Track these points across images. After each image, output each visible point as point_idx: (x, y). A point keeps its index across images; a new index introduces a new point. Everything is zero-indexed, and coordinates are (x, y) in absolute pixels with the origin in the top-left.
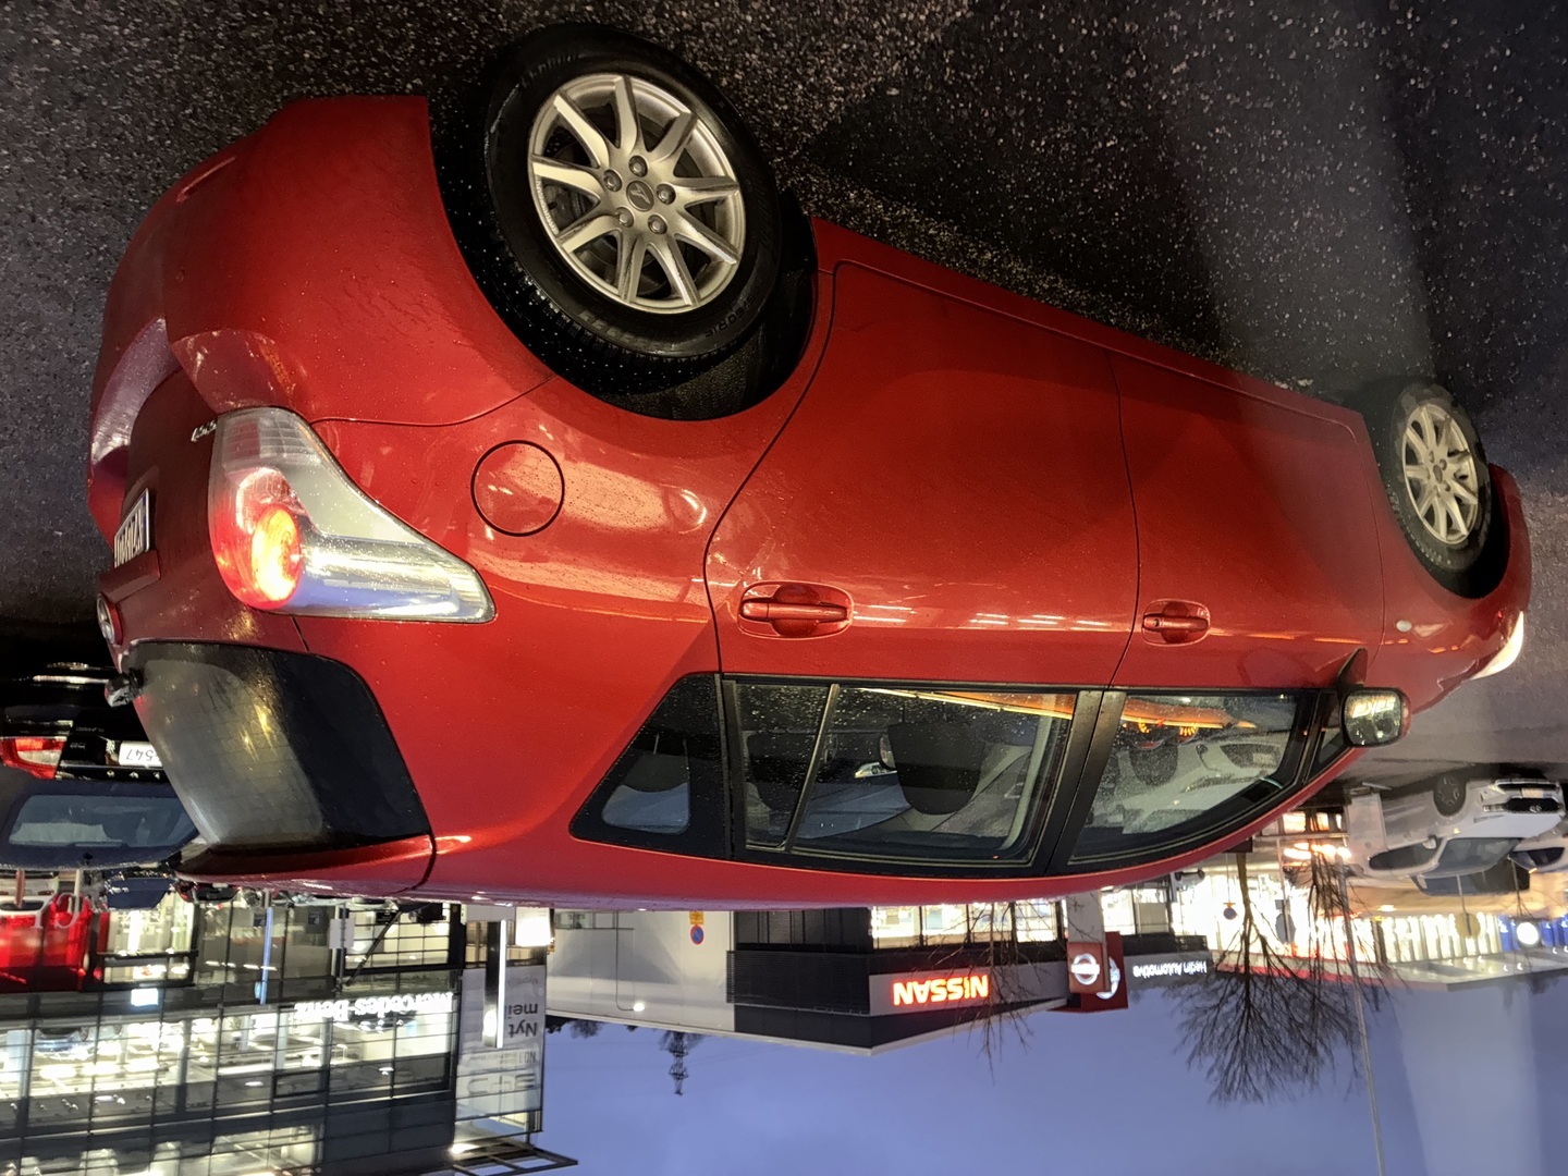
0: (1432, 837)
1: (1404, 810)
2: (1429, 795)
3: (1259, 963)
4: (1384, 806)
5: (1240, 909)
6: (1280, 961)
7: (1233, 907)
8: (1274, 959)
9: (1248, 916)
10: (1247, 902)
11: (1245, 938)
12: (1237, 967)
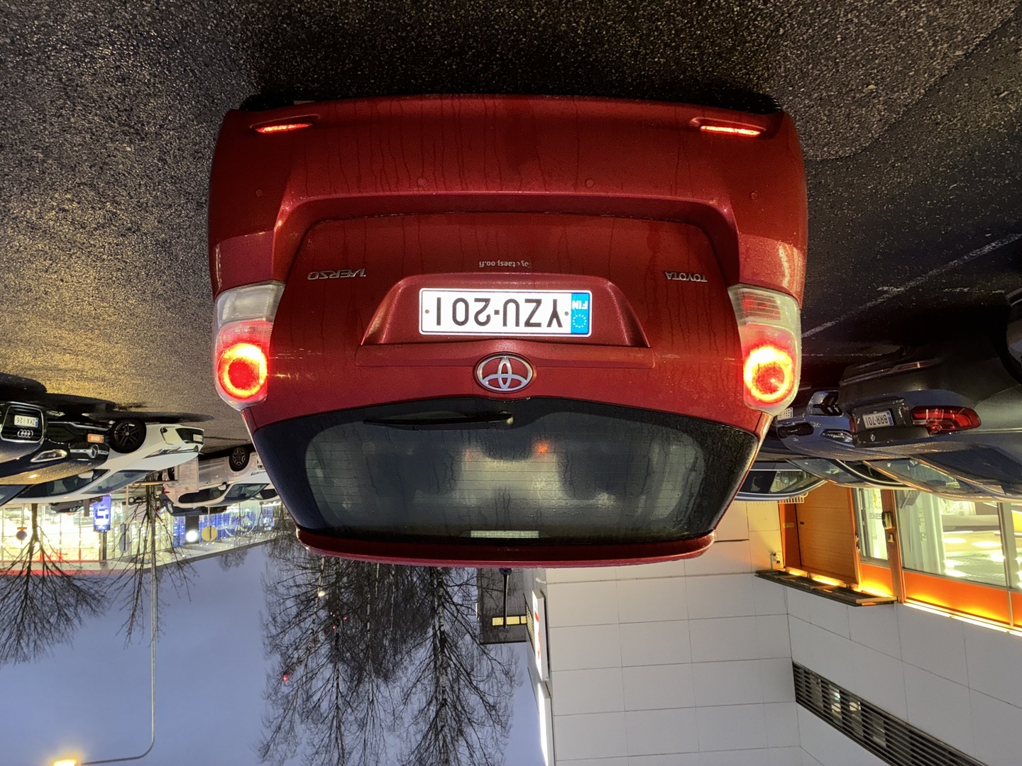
0: (224, 483)
1: (209, 467)
2: (227, 459)
3: (37, 568)
4: (200, 464)
5: (29, 532)
6: (54, 565)
7: (25, 530)
8: (50, 565)
9: (35, 538)
10: (35, 526)
11: (31, 551)
12: (21, 572)
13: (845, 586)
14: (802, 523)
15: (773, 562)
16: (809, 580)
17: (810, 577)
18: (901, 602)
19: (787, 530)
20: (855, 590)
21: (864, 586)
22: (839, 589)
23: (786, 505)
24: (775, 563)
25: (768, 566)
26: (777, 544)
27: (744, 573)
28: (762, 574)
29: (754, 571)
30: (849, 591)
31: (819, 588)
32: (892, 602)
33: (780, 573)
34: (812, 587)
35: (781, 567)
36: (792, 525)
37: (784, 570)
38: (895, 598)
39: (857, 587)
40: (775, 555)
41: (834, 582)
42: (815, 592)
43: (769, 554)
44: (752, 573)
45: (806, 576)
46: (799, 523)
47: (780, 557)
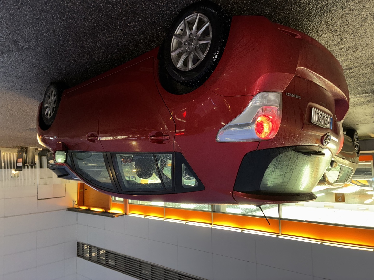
13: (105, 211)
14: (86, 189)
15: (74, 204)
16: (89, 210)
17: (89, 209)
18: (127, 215)
19: (80, 192)
20: (109, 212)
21: (113, 210)
22: (103, 212)
23: (80, 183)
24: (74, 205)
25: (72, 206)
26: (76, 198)
27: (62, 210)
28: (69, 209)
29: (66, 208)
30: (107, 212)
31: (96, 212)
32: (124, 215)
33: (76, 208)
34: (94, 213)
35: (77, 206)
36: (82, 190)
37: (78, 207)
38: (125, 213)
39: (110, 211)
40: (75, 202)
41: (100, 210)
42: (95, 214)
43: (73, 202)
44: (65, 209)
45: (88, 209)
46: (85, 189)
47: (77, 203)
